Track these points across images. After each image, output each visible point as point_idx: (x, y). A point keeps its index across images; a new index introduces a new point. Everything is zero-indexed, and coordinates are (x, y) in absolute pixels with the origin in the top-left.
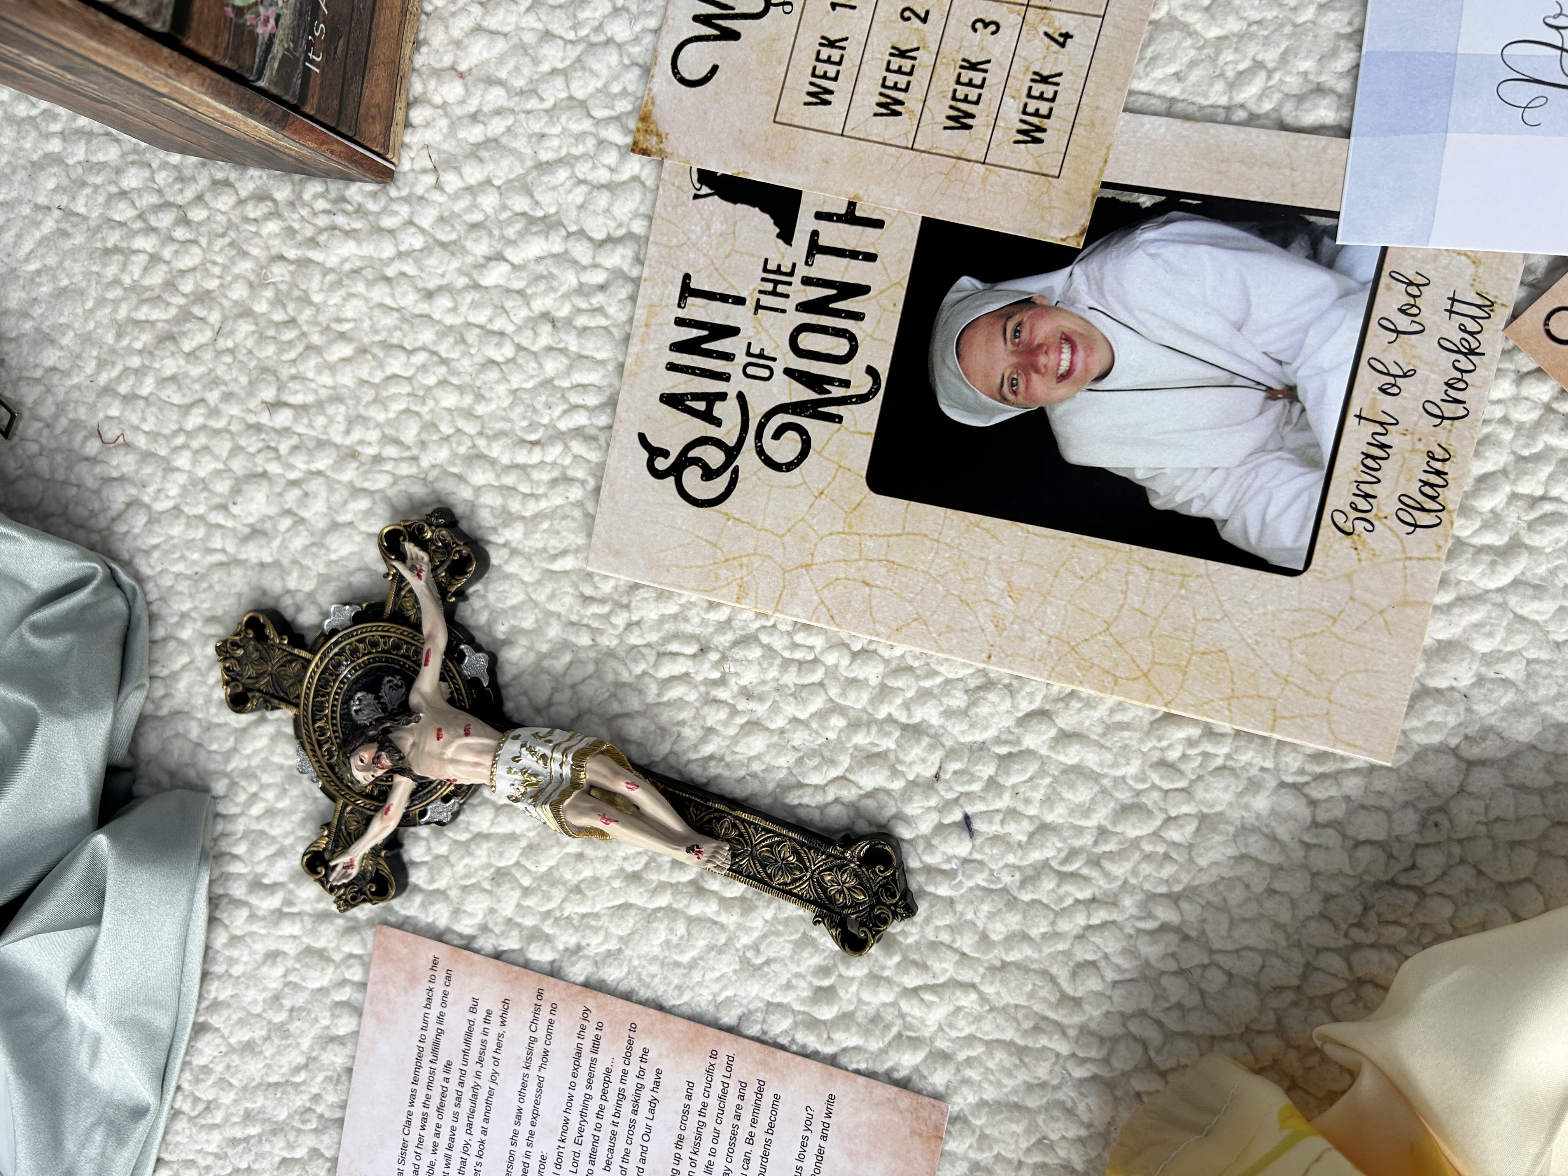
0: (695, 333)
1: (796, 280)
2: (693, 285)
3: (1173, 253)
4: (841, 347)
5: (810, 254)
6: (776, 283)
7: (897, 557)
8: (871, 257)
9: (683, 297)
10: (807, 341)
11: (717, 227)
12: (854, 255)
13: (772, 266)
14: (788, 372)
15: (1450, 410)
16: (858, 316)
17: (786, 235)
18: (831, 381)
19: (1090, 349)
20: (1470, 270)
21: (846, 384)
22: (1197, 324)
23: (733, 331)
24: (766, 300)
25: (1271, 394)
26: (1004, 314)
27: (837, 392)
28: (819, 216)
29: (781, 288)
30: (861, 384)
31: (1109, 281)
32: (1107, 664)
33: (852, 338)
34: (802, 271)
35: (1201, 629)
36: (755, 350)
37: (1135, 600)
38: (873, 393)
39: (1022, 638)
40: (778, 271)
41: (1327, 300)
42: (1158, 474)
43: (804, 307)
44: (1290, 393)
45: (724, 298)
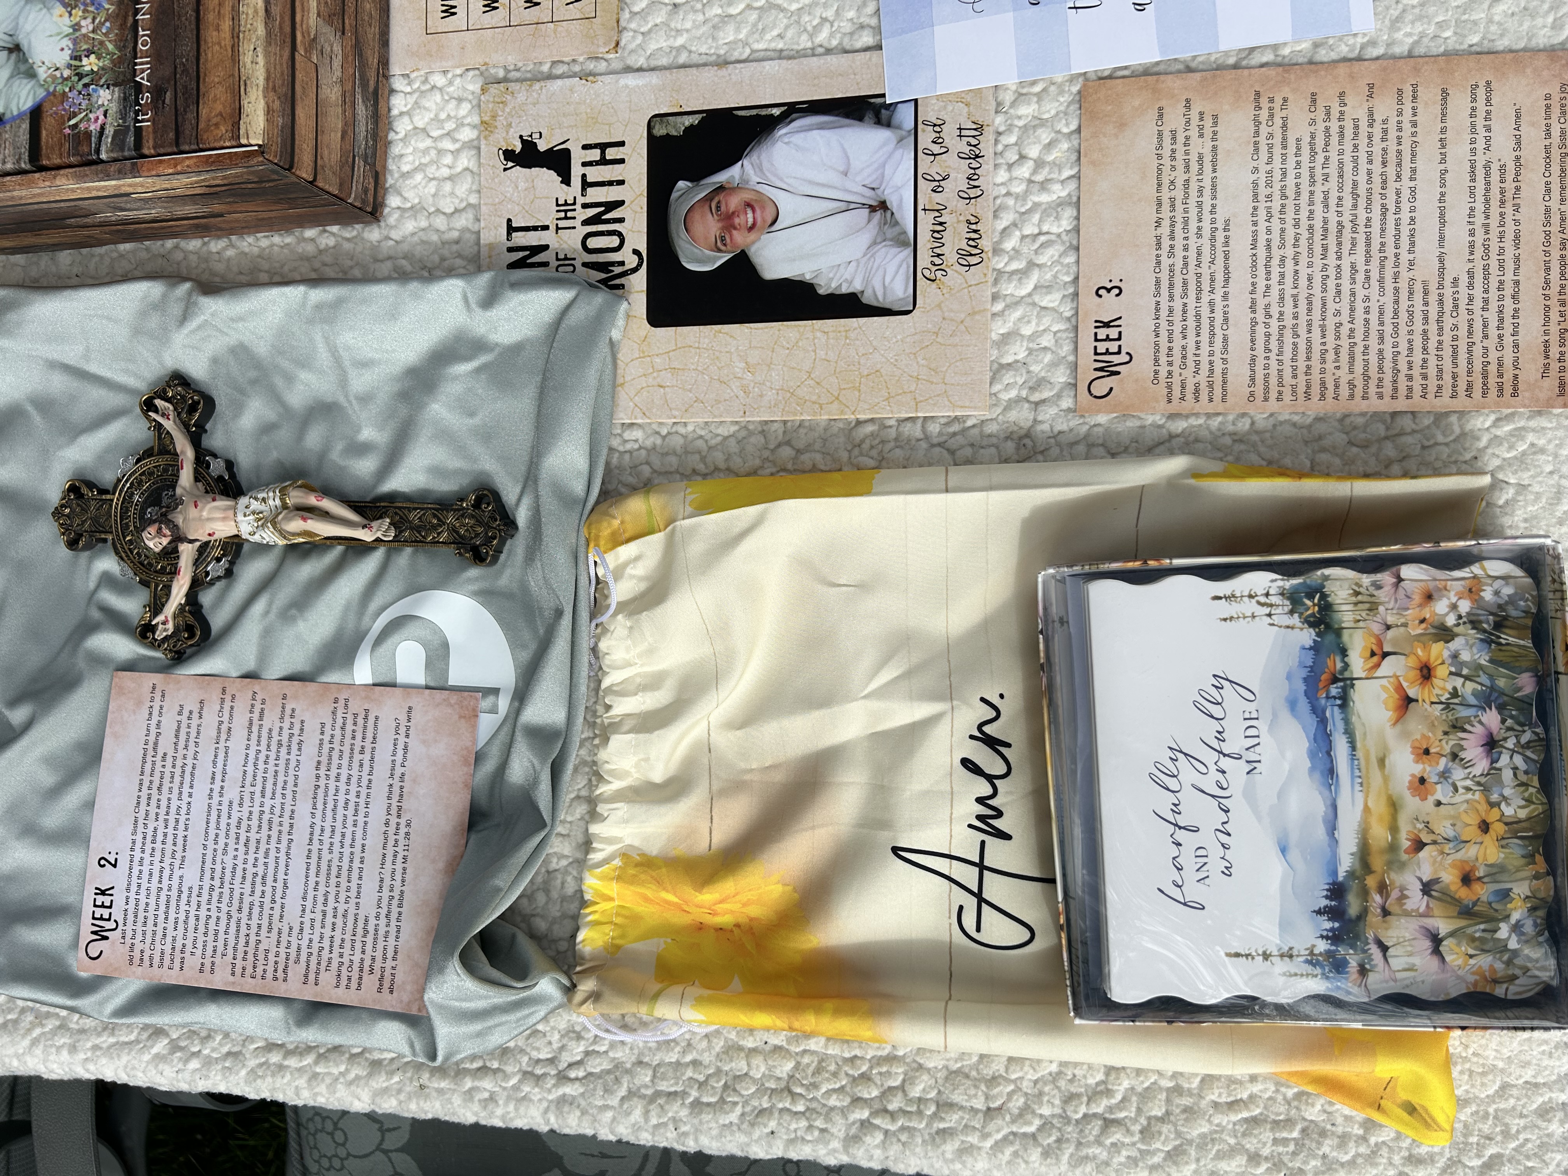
0: (521, 254)
1: (578, 207)
2: (514, 224)
3: (798, 139)
4: (615, 241)
5: (584, 189)
6: (566, 211)
7: (675, 364)
8: (621, 183)
9: (509, 234)
10: (592, 243)
11: (522, 185)
12: (610, 183)
13: (561, 202)
14: (585, 265)
15: (973, 193)
16: (621, 220)
17: (566, 181)
18: (613, 264)
19: (763, 208)
20: (966, 109)
21: (622, 263)
22: (822, 178)
23: (546, 247)
24: (562, 224)
25: (872, 209)
26: (708, 198)
27: (618, 270)
28: (584, 164)
29: (569, 214)
30: (632, 261)
31: (766, 165)
32: (814, 398)
33: (620, 234)
34: (581, 200)
35: (862, 361)
36: (561, 256)
37: (821, 354)
38: (640, 265)
39: (761, 396)
40: (566, 204)
41: (892, 145)
42: (818, 273)
43: (586, 222)
44: (883, 206)
45: (535, 228)
